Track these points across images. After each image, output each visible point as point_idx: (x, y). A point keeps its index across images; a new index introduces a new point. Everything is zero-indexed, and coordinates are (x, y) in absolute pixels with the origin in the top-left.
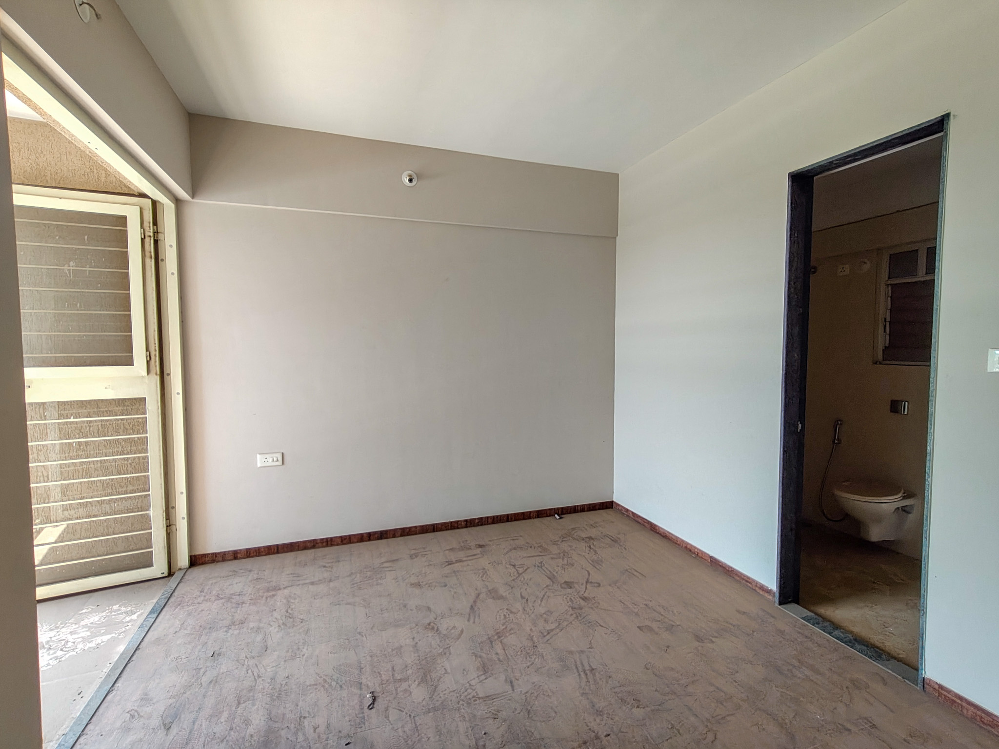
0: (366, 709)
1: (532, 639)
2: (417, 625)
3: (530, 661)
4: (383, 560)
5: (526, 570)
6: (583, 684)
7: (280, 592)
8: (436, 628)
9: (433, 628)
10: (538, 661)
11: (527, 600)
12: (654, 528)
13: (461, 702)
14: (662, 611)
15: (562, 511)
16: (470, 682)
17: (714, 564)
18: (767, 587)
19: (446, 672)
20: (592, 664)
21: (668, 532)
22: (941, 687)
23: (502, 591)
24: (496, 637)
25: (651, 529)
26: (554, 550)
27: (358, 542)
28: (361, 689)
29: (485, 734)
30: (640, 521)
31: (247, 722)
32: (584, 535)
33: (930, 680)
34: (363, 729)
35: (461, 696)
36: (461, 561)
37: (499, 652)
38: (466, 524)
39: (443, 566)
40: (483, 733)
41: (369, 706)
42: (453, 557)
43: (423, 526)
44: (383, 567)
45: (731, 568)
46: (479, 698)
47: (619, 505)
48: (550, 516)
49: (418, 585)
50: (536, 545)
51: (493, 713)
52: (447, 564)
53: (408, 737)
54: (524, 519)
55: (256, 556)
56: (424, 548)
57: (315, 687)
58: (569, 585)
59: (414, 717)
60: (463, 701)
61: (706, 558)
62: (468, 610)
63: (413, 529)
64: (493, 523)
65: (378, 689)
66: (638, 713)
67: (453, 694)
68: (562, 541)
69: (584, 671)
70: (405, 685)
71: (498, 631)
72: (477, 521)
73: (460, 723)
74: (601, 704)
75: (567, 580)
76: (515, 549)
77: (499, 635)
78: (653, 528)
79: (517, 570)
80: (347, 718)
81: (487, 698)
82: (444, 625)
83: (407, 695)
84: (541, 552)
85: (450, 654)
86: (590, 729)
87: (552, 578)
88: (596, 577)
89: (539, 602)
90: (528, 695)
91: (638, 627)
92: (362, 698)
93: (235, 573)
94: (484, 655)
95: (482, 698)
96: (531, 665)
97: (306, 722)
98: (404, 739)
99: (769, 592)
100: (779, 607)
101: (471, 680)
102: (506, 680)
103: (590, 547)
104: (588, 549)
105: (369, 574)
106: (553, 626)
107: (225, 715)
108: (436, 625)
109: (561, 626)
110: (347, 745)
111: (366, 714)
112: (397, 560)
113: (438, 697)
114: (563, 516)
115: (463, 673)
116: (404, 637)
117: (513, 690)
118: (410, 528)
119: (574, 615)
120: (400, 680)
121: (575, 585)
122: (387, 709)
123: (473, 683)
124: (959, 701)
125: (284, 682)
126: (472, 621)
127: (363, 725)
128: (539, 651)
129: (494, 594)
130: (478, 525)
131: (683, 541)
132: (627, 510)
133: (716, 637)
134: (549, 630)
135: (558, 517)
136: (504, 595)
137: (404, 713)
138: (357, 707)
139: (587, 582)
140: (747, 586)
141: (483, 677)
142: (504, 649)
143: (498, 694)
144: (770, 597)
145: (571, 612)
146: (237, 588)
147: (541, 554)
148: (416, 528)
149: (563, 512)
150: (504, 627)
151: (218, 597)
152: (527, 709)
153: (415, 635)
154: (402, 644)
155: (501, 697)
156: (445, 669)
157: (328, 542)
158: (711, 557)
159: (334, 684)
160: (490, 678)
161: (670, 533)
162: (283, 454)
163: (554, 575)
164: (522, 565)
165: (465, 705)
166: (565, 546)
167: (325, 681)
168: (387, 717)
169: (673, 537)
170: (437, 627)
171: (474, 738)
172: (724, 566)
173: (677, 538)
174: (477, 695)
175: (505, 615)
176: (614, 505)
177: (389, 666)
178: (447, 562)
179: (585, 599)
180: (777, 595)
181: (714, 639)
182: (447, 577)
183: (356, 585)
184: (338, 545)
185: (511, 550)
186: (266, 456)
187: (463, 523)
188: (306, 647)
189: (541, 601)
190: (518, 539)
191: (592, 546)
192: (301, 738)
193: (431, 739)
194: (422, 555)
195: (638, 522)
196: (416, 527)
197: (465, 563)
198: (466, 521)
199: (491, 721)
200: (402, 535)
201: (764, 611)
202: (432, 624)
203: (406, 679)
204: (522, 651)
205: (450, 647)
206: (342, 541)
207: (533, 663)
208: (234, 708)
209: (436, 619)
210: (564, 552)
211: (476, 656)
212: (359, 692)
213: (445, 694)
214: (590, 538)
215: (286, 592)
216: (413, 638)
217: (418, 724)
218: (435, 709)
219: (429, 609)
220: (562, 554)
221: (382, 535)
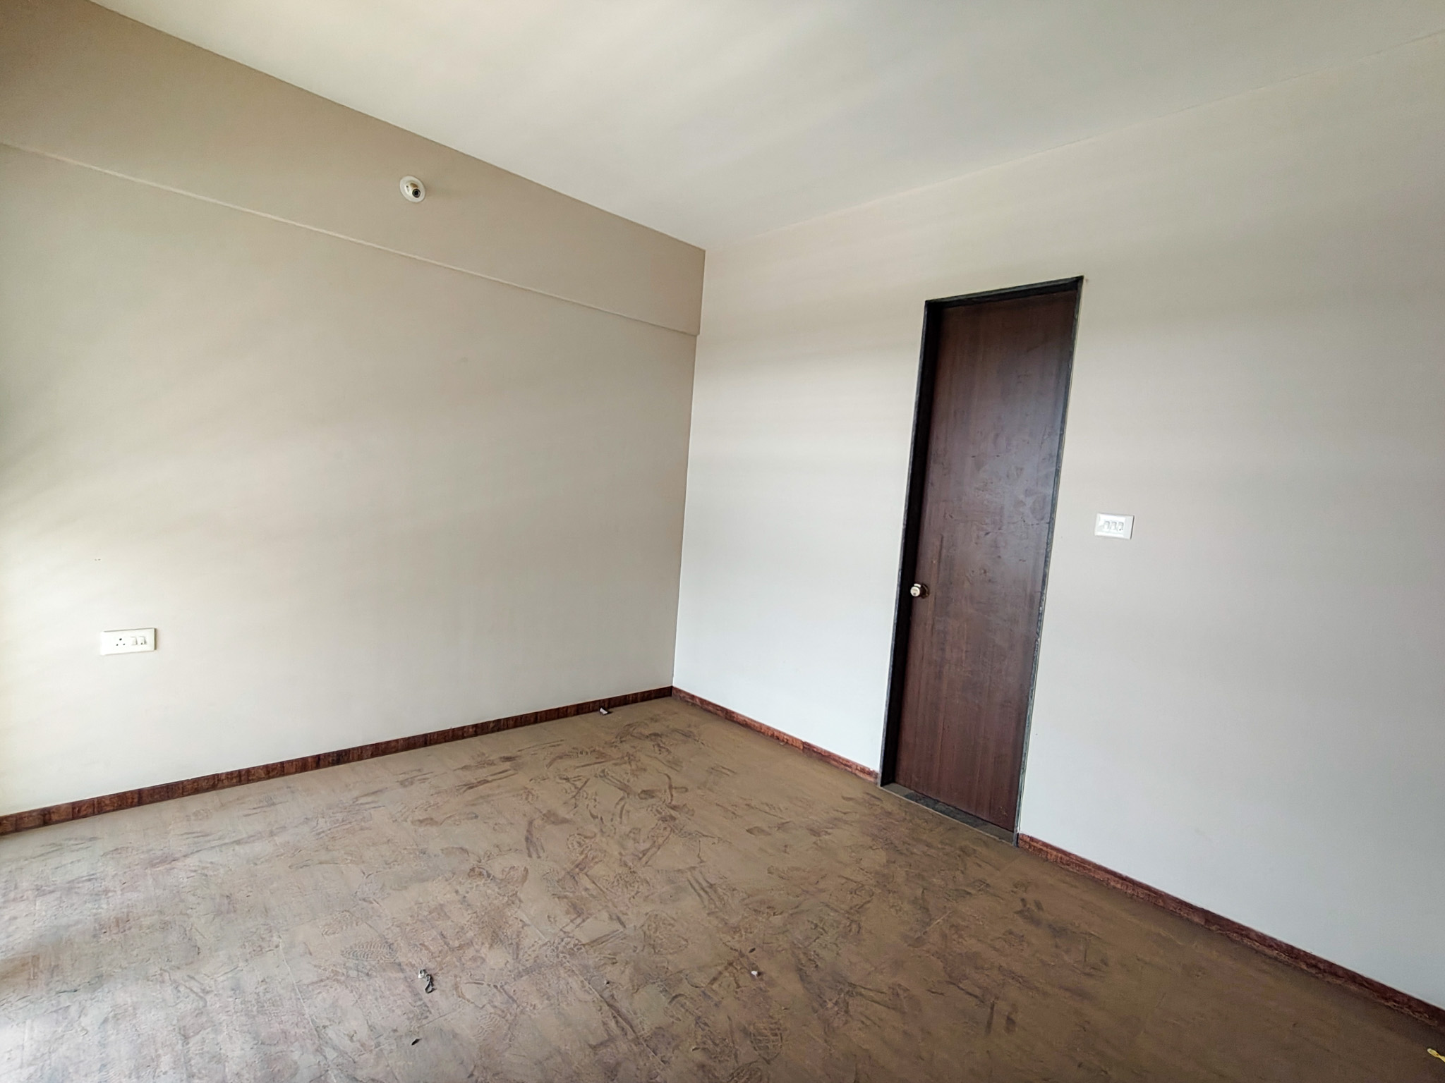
0: (424, 994)
1: (626, 865)
2: (454, 874)
3: (633, 891)
4: (356, 793)
5: (586, 782)
6: (706, 903)
7: (179, 864)
8: (485, 874)
9: (481, 874)
10: (643, 889)
11: (602, 819)
12: (731, 716)
13: (561, 955)
14: (767, 809)
15: (609, 703)
16: (564, 930)
17: (808, 750)
18: (869, 769)
19: (525, 925)
20: (709, 881)
21: (749, 719)
22: (1032, 839)
23: (563, 812)
24: (577, 870)
25: (726, 718)
26: (613, 752)
27: (296, 772)
28: (402, 970)
29: (608, 983)
30: (711, 708)
31: (219, 1059)
32: (647, 732)
33: (1023, 835)
34: (431, 1018)
35: (557, 948)
36: (486, 782)
37: (588, 887)
38: (475, 731)
39: (461, 791)
40: (605, 982)
41: (426, 989)
42: (470, 777)
43: (409, 738)
44: (361, 804)
45: (829, 752)
46: (584, 945)
47: (680, 691)
48: (594, 710)
49: (430, 821)
50: (588, 750)
51: (609, 958)
52: (466, 788)
53: (503, 1011)
54: (559, 717)
55: (94, 814)
56: (419, 770)
57: (323, 984)
58: (648, 794)
59: (501, 987)
60: (562, 953)
61: (798, 745)
62: (524, 843)
63: (393, 744)
64: (515, 726)
65: (431, 965)
66: (777, 920)
67: (544, 948)
68: (621, 742)
69: (703, 889)
70: (470, 952)
71: (577, 863)
72: (492, 725)
73: (570, 980)
74: (734, 920)
75: (645, 789)
76: (561, 757)
77: (580, 866)
78: (728, 716)
79: (573, 784)
80: (398, 1012)
81: (593, 943)
82: (497, 867)
83: (479, 964)
84: (597, 758)
85: (520, 901)
86: (731, 949)
87: (624, 788)
88: (678, 780)
89: (619, 819)
90: (645, 928)
91: (748, 831)
92: (409, 983)
93: (58, 848)
94: (571, 895)
95: (588, 944)
96: (636, 894)
97: (331, 1033)
98: (499, 1016)
99: (870, 773)
100: (882, 788)
101: (564, 927)
102: (611, 918)
103: (659, 745)
104: (656, 748)
105: (339, 816)
106: (647, 845)
107: (166, 1061)
108: (483, 869)
109: (656, 844)
110: (414, 1043)
111: (426, 1000)
112: (380, 791)
113: (526, 955)
114: (610, 710)
115: (550, 921)
116: (439, 892)
117: (625, 927)
118: (388, 743)
119: (669, 829)
120: (460, 947)
121: (658, 793)
122: (456, 987)
123: (568, 929)
124: (1045, 849)
125: (261, 989)
126: (534, 856)
127: (428, 1014)
128: (639, 877)
129: (551, 818)
130: (493, 731)
131: (769, 728)
132: (693, 697)
133: (832, 828)
134: (644, 851)
135: (605, 712)
136: (567, 817)
137: (485, 985)
138: (408, 994)
139: (671, 787)
140: (846, 770)
141: (579, 921)
142: (594, 883)
143: (608, 935)
144: (872, 779)
145: (663, 825)
146: (82, 870)
147: (598, 761)
148: (398, 743)
149: (611, 704)
150: (583, 856)
151: (40, 891)
152: (650, 944)
153: (458, 888)
154: (442, 902)
155: (611, 937)
156: (521, 920)
157: (243, 777)
158: (804, 743)
159: (353, 973)
160: (589, 920)
161: (752, 720)
162: (155, 630)
163: (625, 784)
164: (578, 778)
165: (568, 956)
166: (626, 747)
167: (336, 973)
168: (461, 996)
169: (757, 725)
170: (487, 872)
171: (596, 990)
172: (819, 751)
173: (761, 725)
174: (579, 941)
175: (579, 843)
176: (674, 692)
177: (434, 933)
178: (465, 785)
179: (674, 808)
180: (880, 775)
181: (829, 831)
182: (473, 805)
183: (322, 835)
184: (260, 779)
185: (554, 760)
186: (120, 635)
187: (471, 730)
188: (275, 935)
189: (621, 817)
190: (558, 745)
191: (662, 745)
192: (331, 1054)
193: (539, 1006)
194: (419, 780)
195: (709, 711)
196: (397, 741)
197: (495, 784)
198: (476, 726)
199: (609, 968)
200: (373, 756)
201: (868, 794)
202: (477, 869)
203: (470, 943)
204: (618, 880)
205: (517, 892)
206: (268, 772)
207: (638, 892)
208: (179, 1047)
209: (480, 862)
210: (628, 755)
211: (559, 898)
212: (401, 975)
213: (534, 951)
214: (656, 735)
215: (193, 861)
216: (457, 892)
217: (511, 993)
218: (528, 971)
219: (463, 850)
220: (626, 758)
221: (341, 757)
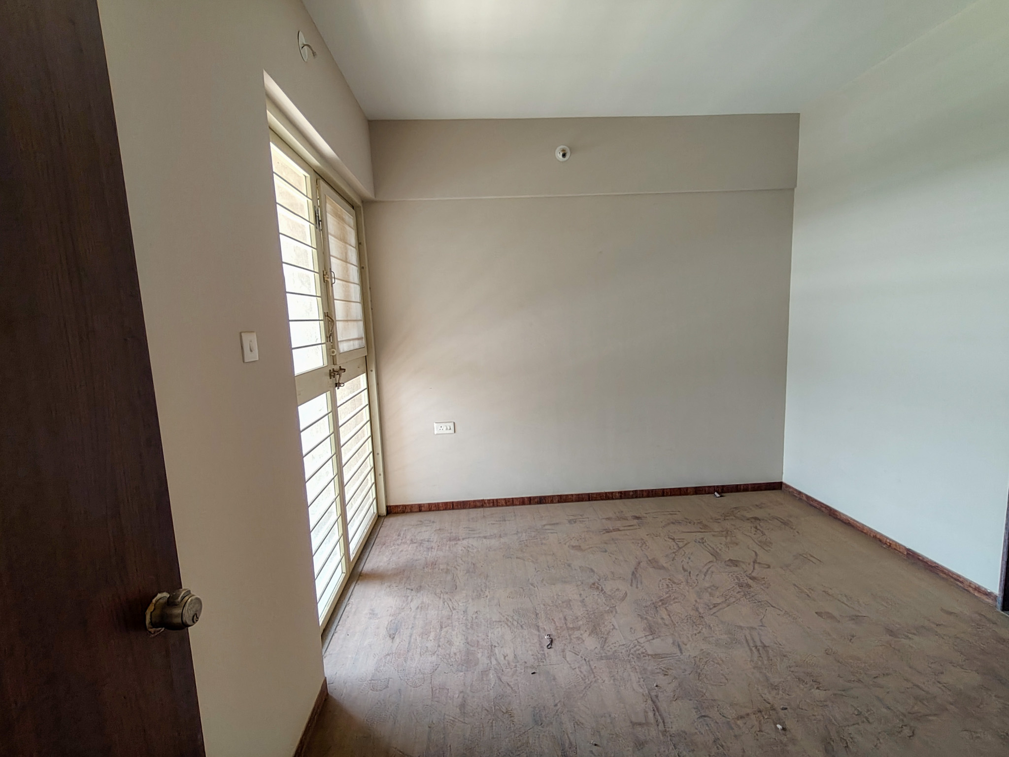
0: (545, 647)
1: (697, 610)
2: (582, 583)
3: (696, 630)
4: (544, 522)
5: (686, 544)
6: (755, 659)
7: (459, 542)
8: (600, 588)
9: (598, 588)
10: (705, 631)
11: (690, 573)
12: (834, 514)
13: (631, 656)
14: (844, 599)
15: (722, 489)
16: (639, 640)
17: (912, 558)
18: (986, 590)
19: (614, 628)
20: (764, 642)
21: (851, 519)
23: (663, 562)
24: (660, 603)
25: (830, 515)
26: (716, 527)
27: (519, 505)
28: (539, 631)
29: (657, 686)
30: (815, 505)
31: (450, 643)
32: (749, 515)
34: (545, 663)
35: (630, 650)
36: (619, 530)
37: (665, 617)
38: (621, 496)
39: (602, 533)
40: (655, 685)
41: (548, 646)
42: (610, 525)
43: (579, 495)
44: (546, 529)
45: (935, 563)
46: (649, 655)
47: (788, 486)
48: (709, 493)
49: (578, 548)
50: (695, 522)
51: (663, 670)
52: (604, 532)
53: (585, 676)
54: (680, 495)
55: (436, 510)
56: (581, 515)
57: (500, 623)
58: (734, 563)
59: (588, 661)
60: (633, 654)
61: (901, 550)
62: (630, 576)
63: (570, 497)
64: (648, 496)
65: (554, 633)
66: (818, 694)
67: (623, 647)
68: (725, 520)
69: (756, 647)
70: (577, 634)
71: (662, 598)
72: (631, 493)
73: (632, 674)
74: (775, 680)
75: (732, 559)
76: (673, 523)
77: (663, 602)
78: (831, 514)
79: (677, 544)
80: (530, 653)
81: (655, 656)
82: (608, 586)
83: (580, 642)
84: (701, 528)
85: (616, 612)
86: (764, 700)
87: (715, 555)
88: (763, 557)
89: (703, 576)
90: (697, 659)
91: (816, 613)
92: (540, 638)
93: (421, 523)
94: (650, 619)
95: (652, 655)
96: (698, 633)
97: (497, 650)
98: (582, 678)
99: (988, 594)
100: (1003, 613)
101: (639, 638)
102: (673, 643)
103: (756, 528)
104: (753, 529)
105: (533, 534)
106: (719, 601)
107: (432, 634)
108: (600, 585)
109: (728, 601)
110: (533, 673)
111: (546, 653)
112: (557, 524)
113: (609, 647)
114: (723, 494)
115: (631, 631)
116: (571, 592)
117: (681, 653)
118: (567, 496)
119: (742, 593)
120: (573, 629)
121: (741, 564)
122: (563, 651)
123: (642, 641)
125: (474, 616)
126: (634, 585)
127: (544, 661)
128: (705, 622)
129: (653, 563)
130: (632, 498)
131: (871, 530)
132: (800, 493)
133: (914, 634)
134: (714, 604)
135: (718, 495)
136: (665, 565)
137: (579, 657)
138: (538, 645)
139: (755, 562)
140: (957, 585)
141: (650, 637)
142: (669, 615)
143: (667, 654)
144: (990, 601)
145: (738, 589)
146: (426, 536)
147: (701, 530)
149: (723, 490)
150: (668, 595)
151: (412, 542)
152: (697, 672)
153: (582, 592)
154: (570, 598)
155: (670, 657)
156: (613, 625)
157: (495, 503)
158: (908, 550)
159: (515, 623)
160: (657, 639)
161: (854, 520)
162: (454, 423)
163: (716, 552)
164: (682, 540)
165: (636, 658)
166: (727, 524)
167: (508, 620)
168: (564, 657)
169: (858, 525)
170: (602, 588)
171: (647, 688)
172: (925, 560)
174: (646, 651)
175: (667, 585)
176: (783, 486)
177: (561, 616)
178: (605, 530)
179: (753, 578)
180: (1000, 599)
181: (910, 636)
182: (606, 543)
183: (522, 542)
184: (502, 506)
185: (669, 524)
186: (441, 425)
187: (617, 494)
188: (487, 590)
189: (705, 576)
190: (676, 514)
191: (759, 527)
192: (494, 662)
193: (606, 682)
194: (580, 521)
195: (811, 505)
196: (572, 495)
197: (623, 533)
198: (621, 493)
199: (661, 676)
200: (559, 502)
201: (980, 615)
202: (596, 584)
203: (579, 629)
204: (687, 619)
205: (616, 606)
206: (506, 503)
207: (700, 632)
208: (438, 631)
209: (599, 580)
210: (727, 531)
211: (641, 618)
212: (538, 633)
213: (615, 647)
214: (756, 519)
215: (465, 542)
216: (580, 595)
217: (593, 667)
218: (608, 658)
219: (592, 571)
220: (724, 533)
221: (541, 500)
